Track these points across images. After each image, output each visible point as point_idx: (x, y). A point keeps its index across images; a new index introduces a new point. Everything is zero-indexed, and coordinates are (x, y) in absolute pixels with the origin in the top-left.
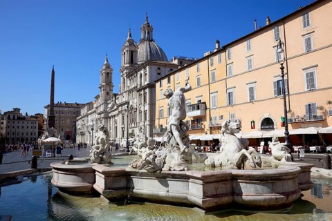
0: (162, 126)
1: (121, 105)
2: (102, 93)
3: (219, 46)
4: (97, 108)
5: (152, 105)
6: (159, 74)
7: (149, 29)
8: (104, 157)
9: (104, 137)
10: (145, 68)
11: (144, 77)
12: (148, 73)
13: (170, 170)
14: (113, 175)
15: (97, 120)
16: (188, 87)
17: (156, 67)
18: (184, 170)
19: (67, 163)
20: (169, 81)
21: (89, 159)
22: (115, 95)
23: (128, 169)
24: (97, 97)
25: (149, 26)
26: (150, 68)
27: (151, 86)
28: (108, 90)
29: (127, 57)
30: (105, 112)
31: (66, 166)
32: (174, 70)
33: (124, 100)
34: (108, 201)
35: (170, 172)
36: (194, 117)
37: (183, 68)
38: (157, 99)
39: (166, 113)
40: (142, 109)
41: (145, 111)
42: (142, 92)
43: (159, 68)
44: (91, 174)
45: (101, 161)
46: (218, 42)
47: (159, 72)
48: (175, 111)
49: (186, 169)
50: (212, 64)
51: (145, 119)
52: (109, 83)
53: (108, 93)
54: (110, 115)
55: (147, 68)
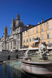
0: (25, 45)
1: (11, 39)
2: (4, 35)
4: (2, 40)
5: (21, 39)
6: (23, 29)
10: (19, 28)
11: (18, 30)
12: (20, 29)
15: (2, 44)
17: (22, 28)
22: (9, 36)
24: (3, 37)
25: (19, 15)
27: (21, 33)
28: (6, 34)
29: (13, 24)
30: (5, 41)
32: (28, 28)
33: (12, 37)
36: (36, 42)
37: (31, 28)
38: (23, 37)
39: (26, 41)
40: (18, 40)
41: (19, 41)
42: (18, 35)
43: (23, 28)
46: (42, 20)
50: (42, 26)
51: (19, 43)
52: (6, 32)
53: (6, 36)
54: (7, 42)
55: (20, 28)
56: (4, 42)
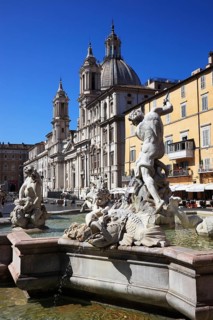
0: (133, 172)
1: (80, 145)
2: (55, 130)
3: (212, 60)
4: (49, 149)
5: (121, 144)
6: (129, 103)
7: (116, 42)
8: (33, 217)
9: (33, 185)
10: (110, 95)
11: (109, 108)
12: (114, 101)
13: (133, 245)
14: (36, 251)
15: (49, 166)
16: (168, 105)
17: (126, 94)
18: (159, 245)
22: (73, 132)
23: (63, 240)
24: (49, 136)
25: (115, 39)
26: (117, 95)
27: (119, 119)
28: (63, 125)
29: (87, 81)
30: (59, 154)
32: (150, 96)
33: (84, 138)
34: (28, 296)
35: (134, 249)
36: (177, 160)
37: (162, 94)
38: (127, 135)
40: (107, 150)
41: (111, 153)
42: (107, 128)
43: (129, 95)
44: (5, 247)
45: (27, 224)
46: (212, 55)
47: (130, 100)
48: (147, 145)
49: (162, 243)
51: (112, 163)
52: (64, 116)
53: (63, 130)
54: (66, 158)
55: (114, 95)
56: (56, 159)
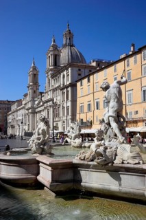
0: (82, 120)
1: (47, 102)
2: (30, 92)
3: (134, 49)
4: (25, 104)
5: (74, 101)
6: (80, 75)
7: (70, 35)
8: (45, 147)
9: (45, 128)
10: (67, 69)
11: (66, 78)
12: (70, 73)
13: (123, 163)
14: (60, 167)
15: (25, 115)
16: (124, 79)
17: (77, 69)
18: (139, 163)
19: (8, 153)
20: (89, 81)
21: (30, 150)
22: (41, 93)
23: (76, 160)
24: (26, 95)
25: (70, 33)
26: (72, 69)
27: (73, 85)
28: (35, 89)
29: (52, 60)
30: (32, 107)
31: (8, 157)
32: (93, 71)
33: (49, 97)
34: (54, 194)
35: (123, 165)
37: (101, 69)
38: (78, 96)
39: (86, 109)
40: (65, 105)
41: (68, 107)
42: (65, 91)
43: (80, 70)
44: (35, 166)
45: (42, 152)
46: (133, 45)
47: (80, 73)
48: (113, 103)
49: (141, 162)
50: (128, 65)
51: (68, 114)
52: (35, 83)
53: (35, 92)
54: (37, 110)
55: (70, 70)
56: (30, 111)
